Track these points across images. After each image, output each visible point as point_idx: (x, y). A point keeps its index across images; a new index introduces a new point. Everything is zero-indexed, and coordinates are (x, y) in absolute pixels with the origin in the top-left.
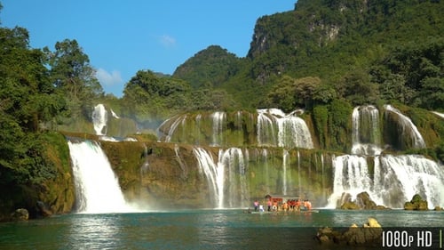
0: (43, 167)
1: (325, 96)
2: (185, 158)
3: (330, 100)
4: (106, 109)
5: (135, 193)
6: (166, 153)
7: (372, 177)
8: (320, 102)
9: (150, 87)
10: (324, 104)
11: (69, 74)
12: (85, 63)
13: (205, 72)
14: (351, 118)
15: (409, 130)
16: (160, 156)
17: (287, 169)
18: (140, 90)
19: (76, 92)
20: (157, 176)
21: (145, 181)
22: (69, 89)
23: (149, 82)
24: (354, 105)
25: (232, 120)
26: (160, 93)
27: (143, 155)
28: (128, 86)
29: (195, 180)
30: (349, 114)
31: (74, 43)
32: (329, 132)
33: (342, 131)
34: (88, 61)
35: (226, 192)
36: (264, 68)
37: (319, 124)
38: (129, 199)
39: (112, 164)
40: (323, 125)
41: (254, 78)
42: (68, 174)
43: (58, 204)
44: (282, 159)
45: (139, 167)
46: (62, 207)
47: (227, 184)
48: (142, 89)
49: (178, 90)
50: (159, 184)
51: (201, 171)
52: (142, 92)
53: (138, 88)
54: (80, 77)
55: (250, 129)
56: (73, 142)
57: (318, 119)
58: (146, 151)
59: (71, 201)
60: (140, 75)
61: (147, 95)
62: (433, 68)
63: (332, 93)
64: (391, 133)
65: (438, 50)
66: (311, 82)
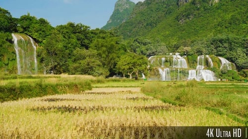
8: (190, 55)
9: (140, 42)
13: (153, 9)
15: (210, 62)
18: (137, 44)
24: (198, 55)
26: (144, 44)
30: (197, 58)
33: (195, 62)
36: (183, 16)
41: (178, 21)
49: (149, 43)
50: (152, 76)
57: (189, 59)
61: (140, 45)
62: (221, 45)
63: (192, 53)
64: (207, 63)
65: (222, 40)
66: (188, 49)
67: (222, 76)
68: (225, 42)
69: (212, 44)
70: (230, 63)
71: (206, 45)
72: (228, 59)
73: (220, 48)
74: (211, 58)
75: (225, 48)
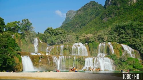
0: (15, 64)
1: (91, 40)
2: (50, 59)
3: (93, 42)
4: (38, 39)
5: (38, 67)
6: (45, 58)
7: (94, 63)
8: (90, 42)
9: (51, 33)
10: (91, 42)
11: (26, 30)
12: (31, 26)
13: (88, 13)
14: (98, 46)
16: (44, 58)
17: (75, 61)
18: (48, 34)
19: (28, 35)
20: (43, 63)
21: (40, 64)
22: (26, 34)
23: (50, 31)
24: (100, 43)
25: (66, 47)
26: (55, 35)
27: (39, 58)
28: (45, 32)
29: (52, 64)
31: (27, 20)
32: (92, 50)
33: (96, 50)
34: (32, 25)
35: (60, 66)
36: (106, 15)
37: (90, 48)
38: (35, 69)
39: (32, 60)
40: (91, 48)
41: (102, 19)
42: (21, 64)
43: (19, 70)
44: (74, 58)
45: (38, 61)
46: (20, 70)
47: (60, 64)
48: (49, 34)
49: (60, 33)
50: (43, 65)
51: (53, 62)
52: (49, 35)
53: (48, 33)
54: (30, 30)
55: (70, 50)
56: (23, 56)
57: (90, 47)
58: (40, 57)
59: (22, 69)
60: (48, 29)
61: (50, 35)
62: (124, 32)
63: (93, 40)
64: (108, 51)
65: (125, 26)
66: (89, 36)
67: (121, 64)
68: (128, 29)
69: (115, 31)
70: (133, 50)
71: (109, 33)
72: (131, 46)
73: (123, 35)
74: (113, 45)
75: (128, 34)
